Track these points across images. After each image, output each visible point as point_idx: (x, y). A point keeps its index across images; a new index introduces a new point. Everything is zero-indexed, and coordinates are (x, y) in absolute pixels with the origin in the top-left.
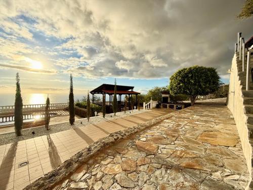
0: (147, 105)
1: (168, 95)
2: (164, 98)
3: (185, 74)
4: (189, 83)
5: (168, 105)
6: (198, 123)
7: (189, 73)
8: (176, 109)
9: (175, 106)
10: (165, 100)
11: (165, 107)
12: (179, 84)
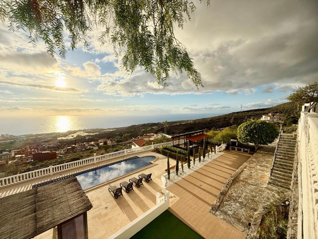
0: (219, 147)
1: (236, 140)
2: (232, 142)
3: (251, 129)
4: (254, 137)
5: (236, 148)
6: (259, 171)
7: (254, 129)
8: (243, 152)
9: (242, 149)
10: (234, 144)
11: (234, 149)
12: (246, 136)
